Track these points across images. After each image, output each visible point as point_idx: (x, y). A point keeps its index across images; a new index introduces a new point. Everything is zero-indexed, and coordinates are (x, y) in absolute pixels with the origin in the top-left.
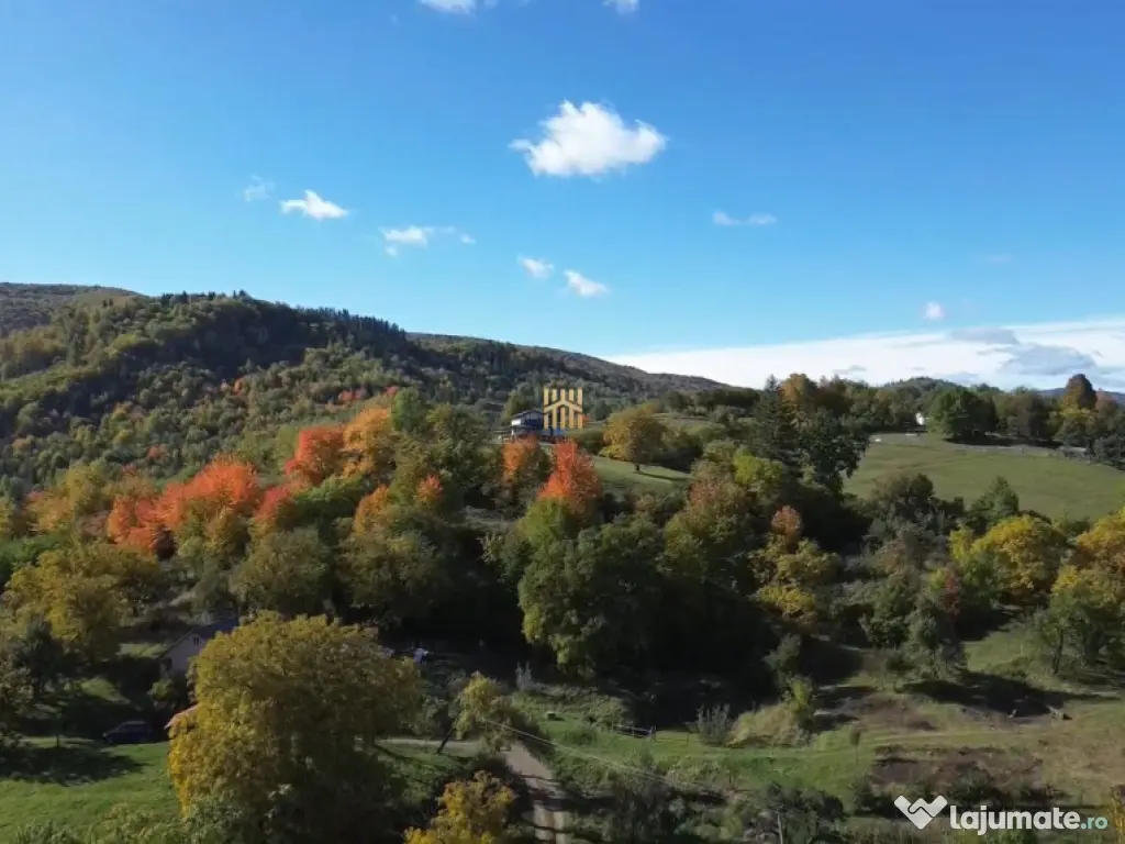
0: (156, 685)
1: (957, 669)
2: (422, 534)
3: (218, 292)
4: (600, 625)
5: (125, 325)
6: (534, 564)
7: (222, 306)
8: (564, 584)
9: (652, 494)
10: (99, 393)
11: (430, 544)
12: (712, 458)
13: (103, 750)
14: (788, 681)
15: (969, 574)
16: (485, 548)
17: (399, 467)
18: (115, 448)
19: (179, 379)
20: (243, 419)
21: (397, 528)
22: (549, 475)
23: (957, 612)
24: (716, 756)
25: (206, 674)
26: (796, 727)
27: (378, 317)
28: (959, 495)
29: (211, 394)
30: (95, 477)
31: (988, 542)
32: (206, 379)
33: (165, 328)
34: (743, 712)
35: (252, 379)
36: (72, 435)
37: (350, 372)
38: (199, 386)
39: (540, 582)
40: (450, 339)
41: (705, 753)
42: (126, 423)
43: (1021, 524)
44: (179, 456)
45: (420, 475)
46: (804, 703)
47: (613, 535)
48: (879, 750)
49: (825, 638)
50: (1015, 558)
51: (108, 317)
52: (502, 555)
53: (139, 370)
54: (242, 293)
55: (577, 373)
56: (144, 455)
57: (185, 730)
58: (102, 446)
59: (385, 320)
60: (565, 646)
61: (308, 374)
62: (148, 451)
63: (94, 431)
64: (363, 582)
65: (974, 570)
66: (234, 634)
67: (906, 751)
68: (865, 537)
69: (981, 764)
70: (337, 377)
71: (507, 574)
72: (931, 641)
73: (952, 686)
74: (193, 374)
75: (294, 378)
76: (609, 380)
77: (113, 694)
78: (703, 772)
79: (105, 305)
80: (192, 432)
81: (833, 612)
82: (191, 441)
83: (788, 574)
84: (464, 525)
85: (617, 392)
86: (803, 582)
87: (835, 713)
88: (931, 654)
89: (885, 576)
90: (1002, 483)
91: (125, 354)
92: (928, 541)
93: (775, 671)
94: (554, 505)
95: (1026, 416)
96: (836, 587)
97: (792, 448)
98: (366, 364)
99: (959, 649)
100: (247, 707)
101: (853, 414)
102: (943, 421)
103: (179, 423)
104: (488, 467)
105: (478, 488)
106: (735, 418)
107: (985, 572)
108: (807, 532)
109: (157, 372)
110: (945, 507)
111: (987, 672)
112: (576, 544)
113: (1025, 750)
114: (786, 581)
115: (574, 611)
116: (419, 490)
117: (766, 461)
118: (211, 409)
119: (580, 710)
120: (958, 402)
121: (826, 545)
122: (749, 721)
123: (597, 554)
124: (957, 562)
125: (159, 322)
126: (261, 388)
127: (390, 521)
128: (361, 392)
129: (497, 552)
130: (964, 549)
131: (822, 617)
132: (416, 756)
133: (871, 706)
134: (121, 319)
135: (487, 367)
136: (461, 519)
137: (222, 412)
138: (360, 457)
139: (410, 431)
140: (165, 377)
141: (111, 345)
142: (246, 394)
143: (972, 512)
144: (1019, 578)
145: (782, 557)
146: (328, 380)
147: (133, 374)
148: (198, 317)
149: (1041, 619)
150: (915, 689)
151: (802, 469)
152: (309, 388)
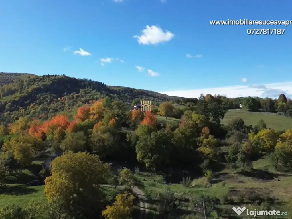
0: (41, 171)
1: (250, 168)
2: (111, 134)
3: (57, 75)
4: (157, 156)
5: (33, 83)
6: (140, 141)
7: (59, 78)
8: (148, 146)
9: (171, 124)
10: (26, 100)
11: (113, 136)
12: (186, 115)
13: (28, 187)
14: (206, 171)
15: (253, 144)
16: (127, 137)
17: (104, 117)
18: (31, 115)
19: (47, 97)
20: (64, 107)
21: (105, 132)
22: (143, 119)
23: (250, 154)
24: (187, 190)
25: (54, 166)
26: (208, 182)
27: (99, 81)
28: (251, 124)
29: (56, 101)
30: (26, 120)
31: (258, 136)
32: (54, 97)
33: (44, 84)
34: (194, 179)
35: (66, 97)
36: (20, 111)
37: (92, 95)
38: (53, 99)
39: (141, 146)
40: (118, 87)
41: (184, 189)
42: (33, 108)
43: (267, 131)
44: (47, 116)
45: (110, 118)
46: (210, 176)
47: (160, 134)
48: (230, 188)
49: (216, 160)
50: (265, 140)
51: (29, 81)
53: (37, 95)
54: (64, 75)
55: (151, 96)
57: (49, 181)
58: (27, 114)
60: (148, 162)
61: (81, 96)
62: (39, 116)
63: (25, 111)
64: (95, 146)
65: (255, 143)
66: (62, 156)
67: (237, 188)
68: (226, 135)
69: (256, 192)
70: (89, 96)
71: (133, 144)
72: (243, 160)
73: (249, 172)
74: (51, 96)
75: (77, 97)
76: (159, 98)
77: (30, 173)
78: (184, 194)
79: (28, 78)
80: (51, 111)
81: (218, 154)
82: (50, 113)
83: (206, 144)
84: (122, 132)
85: (161, 100)
86: (210, 146)
87: (219, 179)
88: (243, 164)
89: (231, 144)
90: (262, 121)
91: (33, 91)
92: (242, 136)
93: (203, 168)
94: (145, 126)
95: (268, 104)
96: (219, 148)
97: (207, 112)
98: (96, 93)
99: (251, 163)
100: (65, 175)
101: (223, 104)
102: (246, 106)
103: (47, 108)
104: (128, 117)
105: (125, 122)
106: (192, 106)
107: (258, 143)
108: (211, 133)
109: (42, 95)
110: (247, 127)
111: (258, 169)
112: (150, 136)
113: (268, 188)
114: (206, 146)
115: (150, 153)
116: (110, 122)
117: (200, 115)
118: (55, 105)
119: (152, 178)
120: (251, 101)
121: (216, 137)
122: (196, 181)
123: (156, 139)
124: (251, 141)
125: (42, 82)
126: (69, 99)
127: (102, 130)
128: (95, 100)
129: (130, 138)
130: (252, 137)
131: (215, 155)
132: (109, 189)
133: (228, 177)
134: (32, 81)
135: (127, 94)
136: (121, 130)
137: (58, 106)
138: (94, 115)
139: (107, 108)
140: (44, 97)
141: (30, 88)
142: (65, 101)
143: (254, 128)
144: (267, 145)
145: (204, 139)
146: (86, 97)
147: (35, 96)
148: (52, 81)
149: (272, 155)
150: (239, 173)
151: (210, 118)
152: (81, 99)
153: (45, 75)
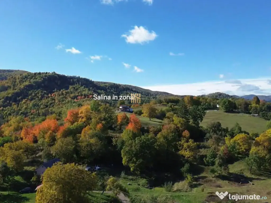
0: (33, 178)
1: (227, 172)
2: (98, 138)
3: (48, 72)
4: (141, 161)
5: (25, 80)
6: (125, 146)
7: (49, 75)
8: (133, 151)
9: (154, 127)
10: (19, 97)
11: (100, 141)
12: (168, 117)
13: (20, 195)
14: (187, 175)
15: (230, 148)
16: (113, 141)
18: (23, 111)
19: (38, 93)
20: (54, 103)
21: (92, 137)
23: (227, 157)
24: (169, 194)
25: (45, 179)
26: (188, 187)
27: (87, 78)
28: (227, 127)
29: (46, 97)
30: (18, 121)
31: (234, 140)
32: (45, 93)
33: (35, 81)
34: (176, 182)
35: (56, 93)
36: (12, 107)
37: (80, 92)
38: (44, 94)
39: (127, 150)
40: (105, 83)
41: (167, 193)
42: (25, 104)
43: (242, 135)
44: (38, 112)
45: (98, 123)
46: (190, 181)
47: (144, 139)
48: (208, 193)
49: (195, 163)
50: (241, 144)
51: (21, 78)
52: (117, 143)
53: (29, 91)
54: (54, 72)
55: (135, 91)
56: (30, 112)
57: (40, 192)
58: (20, 110)
59: (89, 79)
60: (132, 167)
61: (70, 92)
62: (31, 111)
63: (18, 106)
64: (83, 150)
66: (52, 167)
68: (205, 138)
70: (77, 93)
71: (119, 148)
72: (221, 166)
73: (226, 176)
74: (42, 92)
75: (67, 93)
76: (143, 93)
77: (22, 180)
78: (166, 199)
79: (20, 75)
80: (42, 106)
81: (197, 157)
82: (41, 109)
84: (108, 135)
85: (145, 96)
86: (190, 150)
87: (198, 183)
88: (221, 168)
89: (209, 148)
90: (237, 124)
91: (25, 87)
92: (220, 138)
93: (183, 172)
94: (130, 131)
95: (243, 106)
96: (198, 150)
97: (187, 115)
98: (84, 89)
99: (228, 167)
100: (55, 187)
101: (202, 105)
102: (223, 108)
103: (39, 104)
104: (114, 120)
105: (111, 126)
106: (174, 106)
107: (234, 147)
108: (191, 137)
109: (33, 92)
110: (224, 130)
111: (234, 173)
112: (135, 141)
113: (243, 193)
114: (186, 149)
115: (135, 158)
116: (97, 127)
117: (181, 119)
118: (46, 101)
119: (136, 182)
120: (227, 103)
121: (195, 141)
122: (178, 185)
123: (140, 144)
124: (227, 145)
125: (34, 79)
126: (59, 96)
127: (90, 135)
128: (83, 97)
130: (229, 142)
131: (195, 158)
132: (96, 195)
133: (206, 181)
135: (113, 90)
136: (107, 133)
137: (49, 102)
138: (83, 118)
139: (95, 111)
140: (35, 93)
141: (22, 85)
142: (55, 97)
143: (230, 131)
144: (242, 148)
145: (185, 143)
146: (75, 94)
147: (27, 92)
148: (43, 78)
149: (247, 160)
150: (217, 177)
151: (190, 120)
152: (70, 95)
153: (37, 73)
